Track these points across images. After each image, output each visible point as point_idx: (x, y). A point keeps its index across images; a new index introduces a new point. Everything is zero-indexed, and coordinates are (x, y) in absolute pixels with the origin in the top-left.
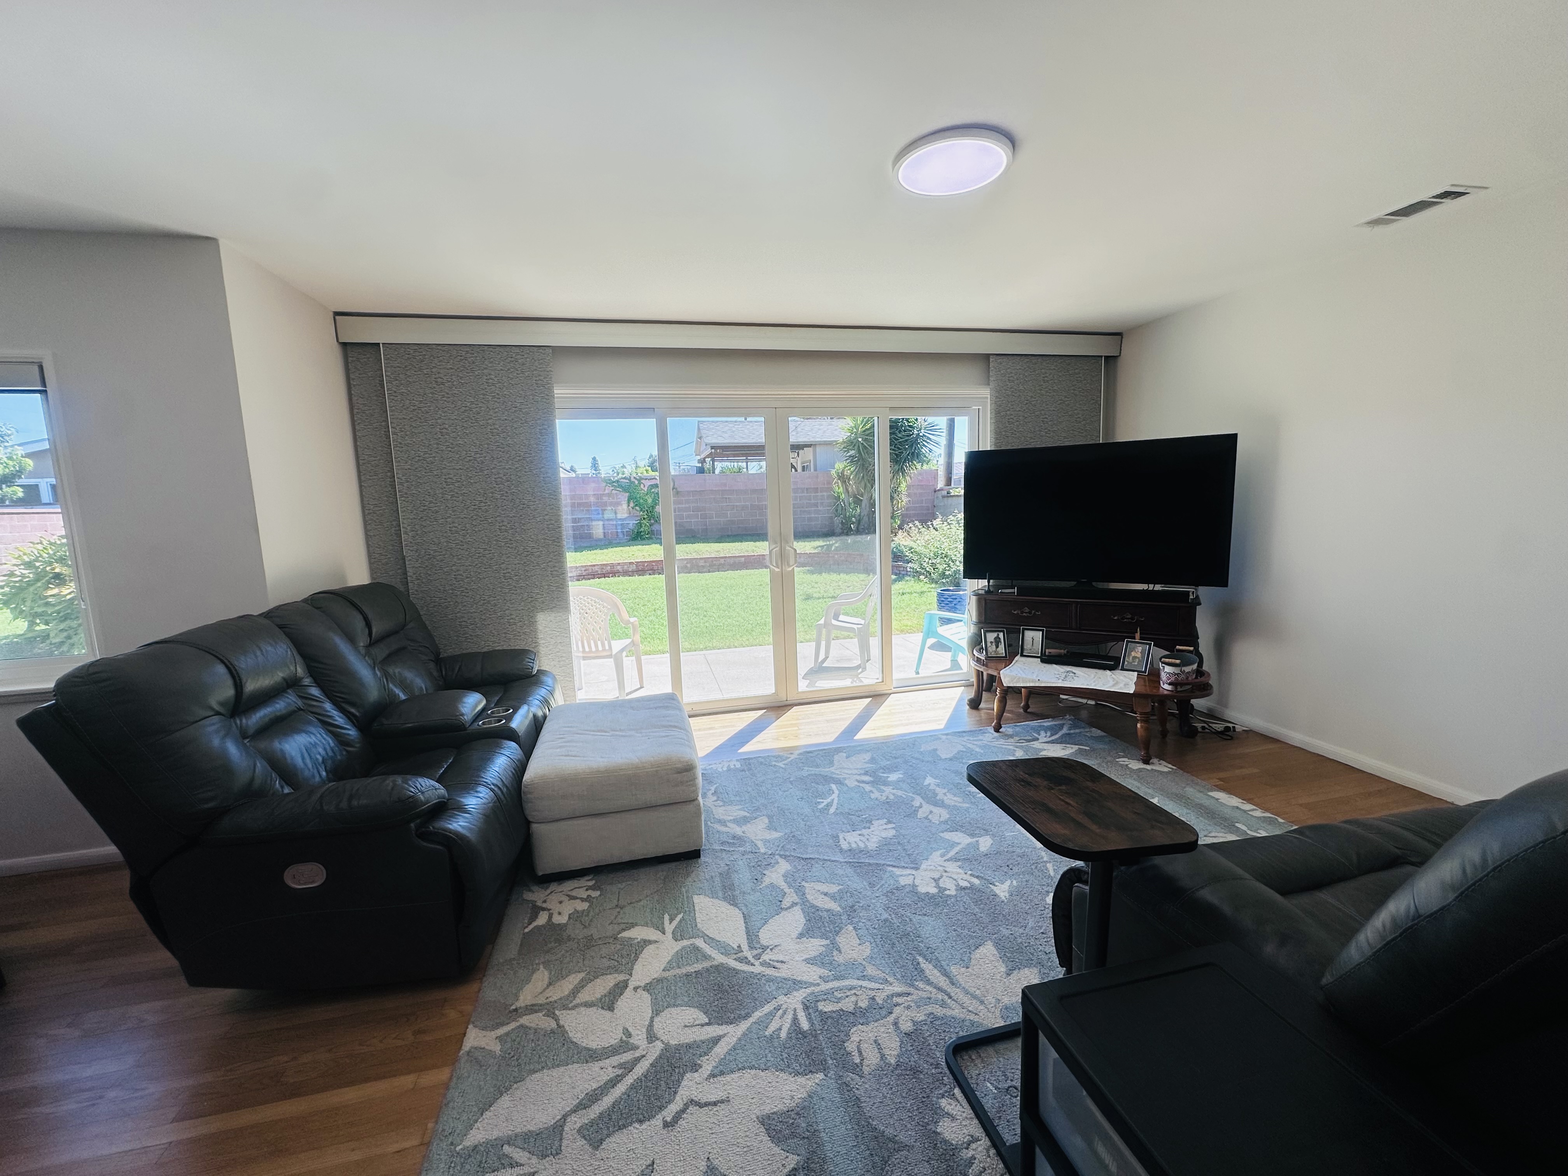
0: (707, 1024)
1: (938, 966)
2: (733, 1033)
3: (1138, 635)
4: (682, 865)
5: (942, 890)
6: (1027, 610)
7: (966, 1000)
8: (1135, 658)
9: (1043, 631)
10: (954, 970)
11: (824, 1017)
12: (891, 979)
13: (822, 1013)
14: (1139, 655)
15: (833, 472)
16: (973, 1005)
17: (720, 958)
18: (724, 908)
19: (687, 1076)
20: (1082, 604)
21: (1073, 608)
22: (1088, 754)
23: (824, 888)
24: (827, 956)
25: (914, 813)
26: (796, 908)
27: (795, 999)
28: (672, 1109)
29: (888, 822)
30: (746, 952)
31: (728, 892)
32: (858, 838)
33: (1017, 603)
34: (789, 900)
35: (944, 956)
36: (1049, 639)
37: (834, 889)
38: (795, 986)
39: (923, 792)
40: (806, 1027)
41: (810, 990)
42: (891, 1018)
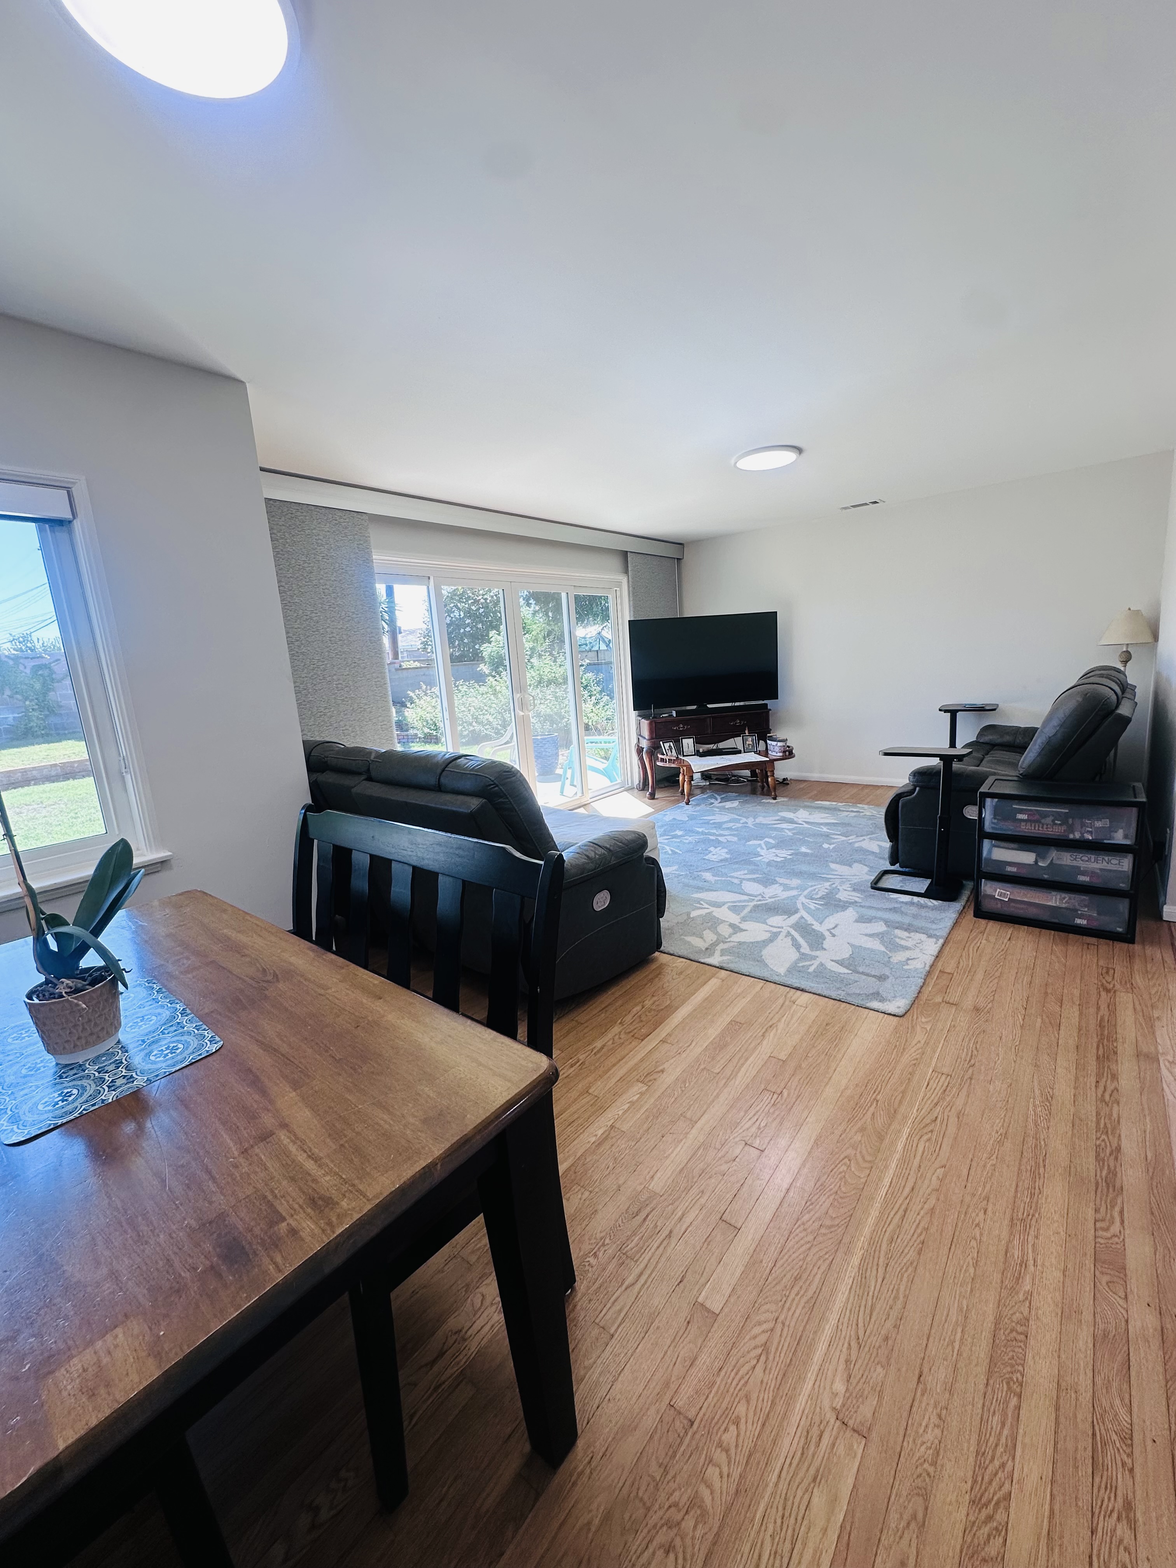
0: (789, 917)
1: (827, 874)
2: (803, 913)
3: (747, 732)
5: (785, 858)
6: (682, 726)
7: (854, 877)
8: (749, 745)
9: (692, 738)
12: (821, 883)
13: (820, 898)
14: (751, 743)
17: (752, 904)
18: (715, 893)
19: (813, 927)
20: (713, 717)
21: (708, 720)
22: (746, 802)
23: (739, 873)
24: (786, 888)
25: (719, 842)
26: (744, 882)
27: (802, 899)
28: (827, 934)
29: (716, 847)
30: (756, 899)
31: (700, 889)
32: (715, 857)
33: (675, 722)
34: (736, 881)
35: (824, 871)
36: (698, 742)
37: (746, 872)
38: (796, 897)
39: (703, 833)
40: (822, 903)
41: (802, 896)
42: (841, 890)
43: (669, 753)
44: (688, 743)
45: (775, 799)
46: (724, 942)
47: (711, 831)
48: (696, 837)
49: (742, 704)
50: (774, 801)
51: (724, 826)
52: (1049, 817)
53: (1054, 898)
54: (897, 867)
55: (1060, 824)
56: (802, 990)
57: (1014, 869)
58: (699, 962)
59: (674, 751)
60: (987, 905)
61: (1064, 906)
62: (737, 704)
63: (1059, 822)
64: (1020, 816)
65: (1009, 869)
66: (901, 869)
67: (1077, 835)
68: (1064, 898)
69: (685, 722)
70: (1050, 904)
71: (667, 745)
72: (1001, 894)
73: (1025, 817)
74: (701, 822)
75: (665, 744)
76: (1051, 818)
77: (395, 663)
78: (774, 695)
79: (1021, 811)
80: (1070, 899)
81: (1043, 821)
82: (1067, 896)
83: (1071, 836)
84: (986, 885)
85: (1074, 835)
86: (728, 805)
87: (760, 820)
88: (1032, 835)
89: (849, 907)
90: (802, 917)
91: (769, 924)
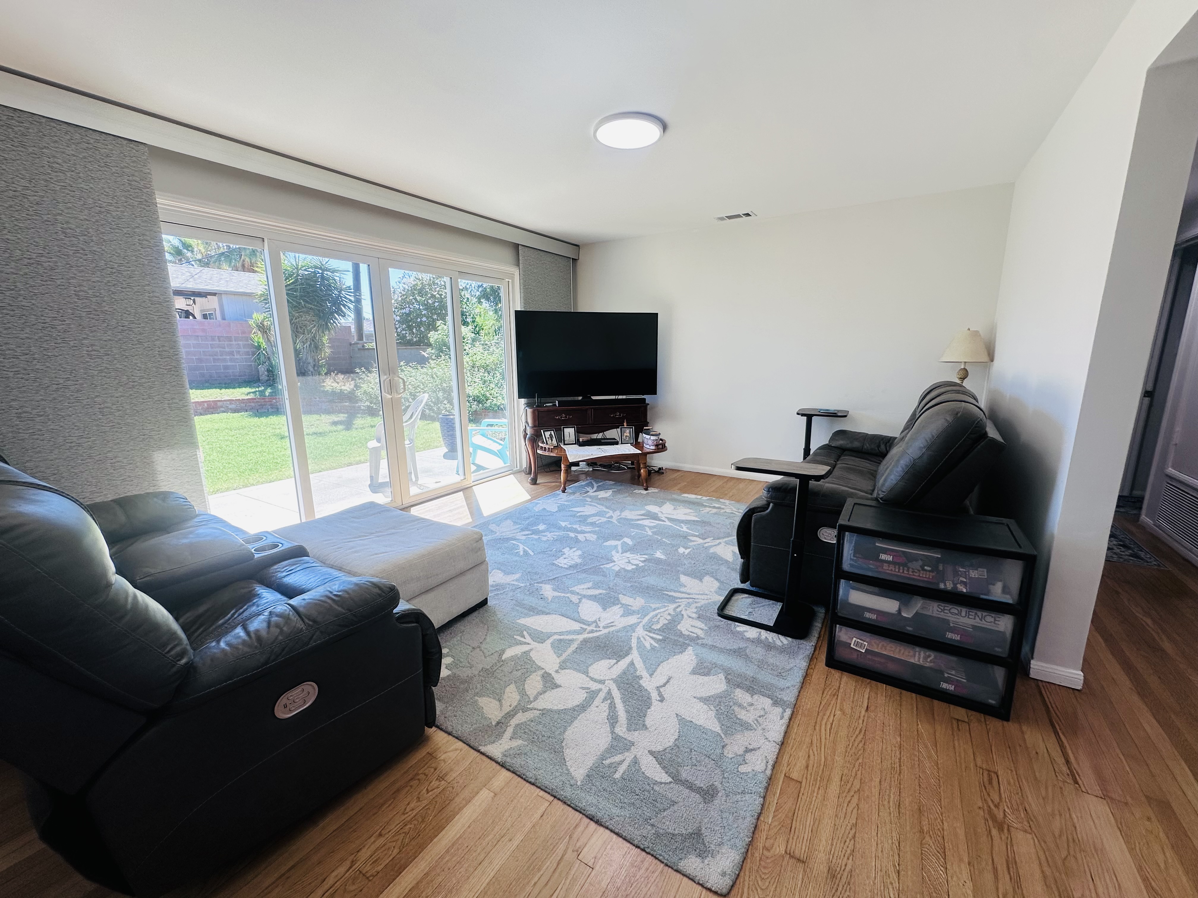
0: (617, 663)
1: (675, 591)
2: (635, 656)
3: (625, 424)
5: (637, 565)
6: (564, 416)
7: (703, 597)
8: (626, 436)
9: (574, 427)
10: (683, 590)
11: (661, 630)
12: (666, 604)
13: (659, 630)
14: (628, 435)
15: (251, 322)
16: (705, 597)
17: (581, 637)
18: (545, 618)
20: (594, 409)
21: (589, 412)
22: (619, 492)
23: (583, 586)
24: (628, 612)
26: (584, 600)
27: (640, 631)
28: (654, 695)
30: (590, 629)
31: (534, 611)
32: (566, 560)
33: (558, 413)
34: (575, 599)
37: (590, 585)
38: (633, 627)
40: (661, 637)
41: (641, 625)
42: (685, 616)
44: (569, 432)
46: (525, 710)
47: (574, 526)
48: (556, 533)
52: (917, 560)
53: (917, 653)
54: (746, 586)
55: (929, 571)
57: (874, 617)
60: (841, 654)
61: (928, 665)
64: (883, 557)
65: (867, 615)
66: (752, 589)
68: (929, 656)
69: (567, 412)
70: (912, 660)
72: (857, 644)
73: (890, 558)
76: (920, 563)
77: (358, 344)
78: (653, 390)
79: (886, 551)
80: (935, 657)
82: (932, 655)
83: (942, 586)
85: (945, 585)
89: (689, 645)
90: (632, 664)
91: (591, 675)
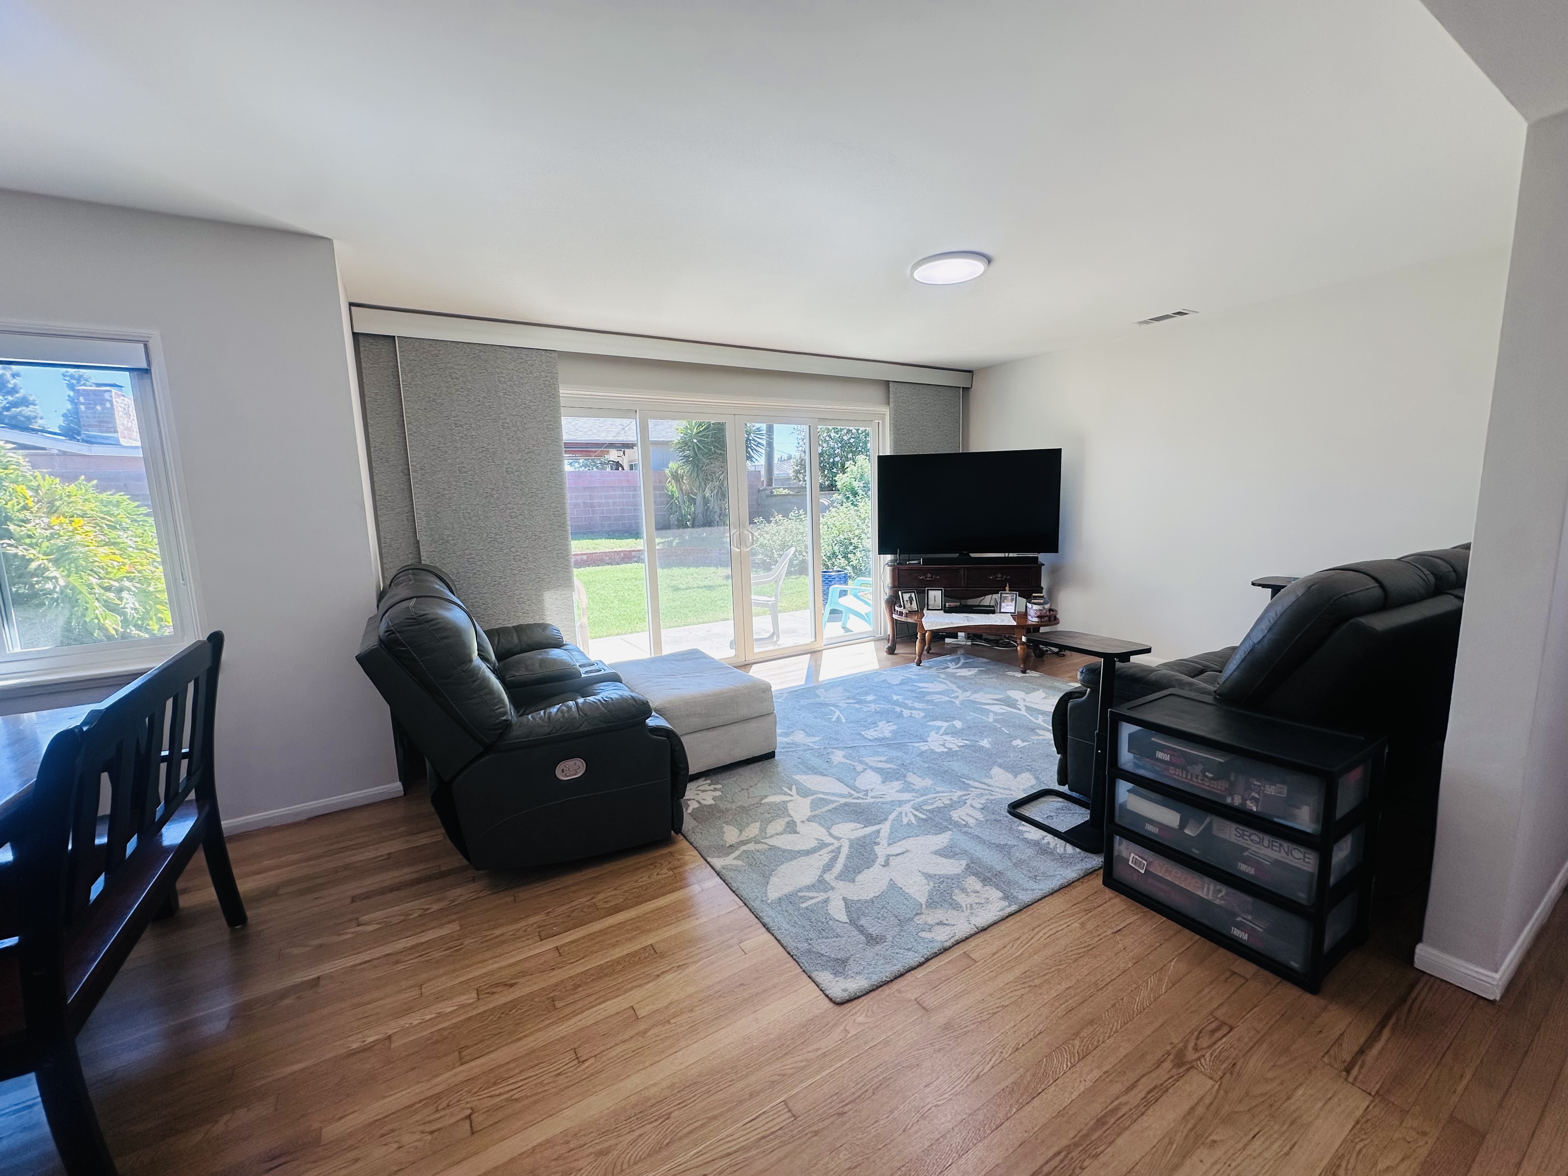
0: (863, 828)
1: (974, 780)
2: (885, 826)
3: (1007, 588)
4: (766, 762)
5: (950, 749)
6: (929, 575)
7: (1003, 791)
8: (1007, 604)
9: (942, 590)
10: (986, 781)
11: (931, 811)
12: (954, 790)
13: (928, 810)
14: (1010, 603)
15: (667, 471)
16: (1007, 792)
17: (843, 801)
18: (820, 778)
19: (875, 847)
20: (968, 569)
21: (962, 572)
22: (987, 672)
23: (876, 759)
24: (908, 788)
25: (901, 715)
26: (869, 771)
27: (907, 808)
28: (881, 860)
29: (888, 722)
30: (856, 795)
31: (815, 771)
32: (875, 733)
33: (924, 572)
34: (860, 768)
35: (975, 776)
36: (946, 596)
37: (883, 758)
38: (902, 803)
39: (897, 703)
40: (924, 817)
41: (912, 803)
42: (968, 805)
43: (908, 605)
44: (935, 596)
45: (1024, 672)
46: (757, 842)
47: (906, 702)
48: (882, 706)
49: (1015, 555)
50: (1020, 675)
51: (928, 698)
52: (1196, 764)
53: (1206, 885)
54: (1065, 789)
55: (1211, 779)
56: (768, 930)
57: (1155, 830)
58: (706, 860)
59: (914, 603)
60: (1119, 872)
61: (1217, 902)
62: (1011, 555)
63: (1211, 775)
64: (1160, 755)
65: (1149, 827)
66: (1068, 792)
67: (1237, 801)
68: (1220, 891)
69: (934, 572)
70: (1199, 893)
71: (906, 596)
72: (1136, 862)
73: (1167, 758)
74: (910, 688)
75: (904, 595)
76: (1200, 767)
77: (766, 489)
78: (1051, 547)
79: (1163, 749)
80: (1227, 894)
81: (1189, 768)
82: (1224, 890)
83: (1229, 800)
84: (1120, 844)
85: (1233, 799)
86: (965, 672)
87: (979, 697)
88: (1180, 786)
89: (950, 830)
90: (878, 831)
91: (832, 831)
